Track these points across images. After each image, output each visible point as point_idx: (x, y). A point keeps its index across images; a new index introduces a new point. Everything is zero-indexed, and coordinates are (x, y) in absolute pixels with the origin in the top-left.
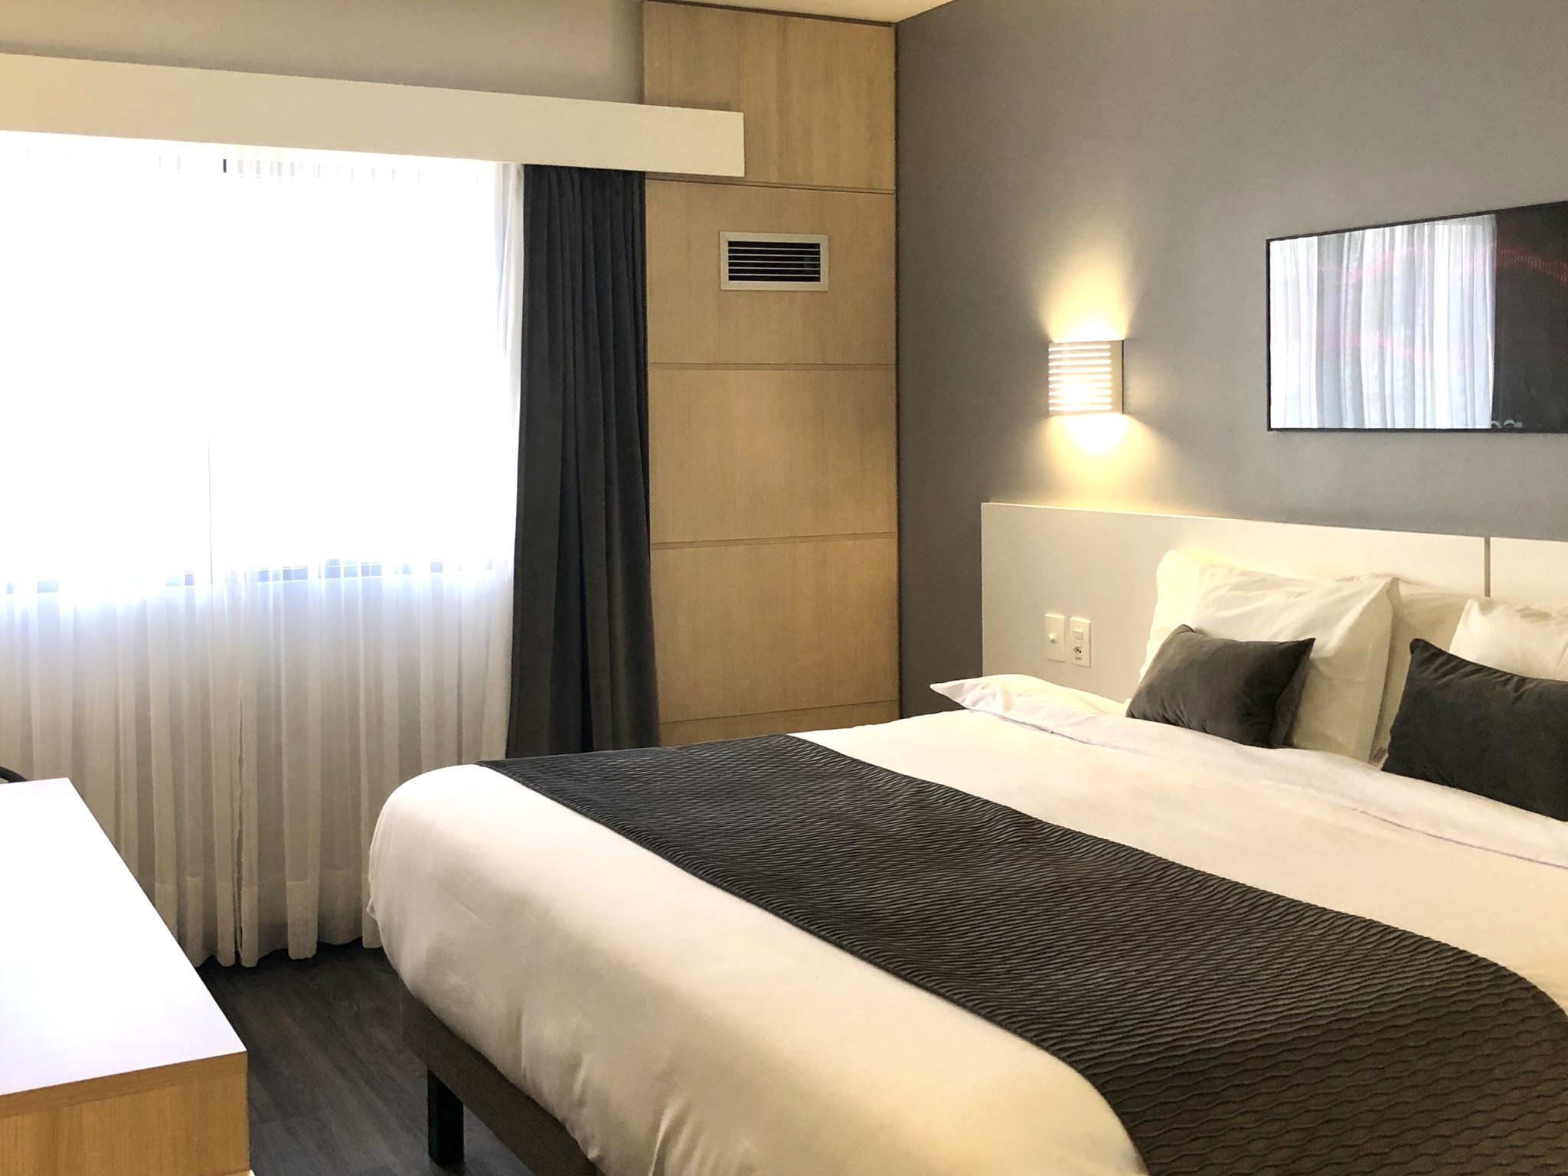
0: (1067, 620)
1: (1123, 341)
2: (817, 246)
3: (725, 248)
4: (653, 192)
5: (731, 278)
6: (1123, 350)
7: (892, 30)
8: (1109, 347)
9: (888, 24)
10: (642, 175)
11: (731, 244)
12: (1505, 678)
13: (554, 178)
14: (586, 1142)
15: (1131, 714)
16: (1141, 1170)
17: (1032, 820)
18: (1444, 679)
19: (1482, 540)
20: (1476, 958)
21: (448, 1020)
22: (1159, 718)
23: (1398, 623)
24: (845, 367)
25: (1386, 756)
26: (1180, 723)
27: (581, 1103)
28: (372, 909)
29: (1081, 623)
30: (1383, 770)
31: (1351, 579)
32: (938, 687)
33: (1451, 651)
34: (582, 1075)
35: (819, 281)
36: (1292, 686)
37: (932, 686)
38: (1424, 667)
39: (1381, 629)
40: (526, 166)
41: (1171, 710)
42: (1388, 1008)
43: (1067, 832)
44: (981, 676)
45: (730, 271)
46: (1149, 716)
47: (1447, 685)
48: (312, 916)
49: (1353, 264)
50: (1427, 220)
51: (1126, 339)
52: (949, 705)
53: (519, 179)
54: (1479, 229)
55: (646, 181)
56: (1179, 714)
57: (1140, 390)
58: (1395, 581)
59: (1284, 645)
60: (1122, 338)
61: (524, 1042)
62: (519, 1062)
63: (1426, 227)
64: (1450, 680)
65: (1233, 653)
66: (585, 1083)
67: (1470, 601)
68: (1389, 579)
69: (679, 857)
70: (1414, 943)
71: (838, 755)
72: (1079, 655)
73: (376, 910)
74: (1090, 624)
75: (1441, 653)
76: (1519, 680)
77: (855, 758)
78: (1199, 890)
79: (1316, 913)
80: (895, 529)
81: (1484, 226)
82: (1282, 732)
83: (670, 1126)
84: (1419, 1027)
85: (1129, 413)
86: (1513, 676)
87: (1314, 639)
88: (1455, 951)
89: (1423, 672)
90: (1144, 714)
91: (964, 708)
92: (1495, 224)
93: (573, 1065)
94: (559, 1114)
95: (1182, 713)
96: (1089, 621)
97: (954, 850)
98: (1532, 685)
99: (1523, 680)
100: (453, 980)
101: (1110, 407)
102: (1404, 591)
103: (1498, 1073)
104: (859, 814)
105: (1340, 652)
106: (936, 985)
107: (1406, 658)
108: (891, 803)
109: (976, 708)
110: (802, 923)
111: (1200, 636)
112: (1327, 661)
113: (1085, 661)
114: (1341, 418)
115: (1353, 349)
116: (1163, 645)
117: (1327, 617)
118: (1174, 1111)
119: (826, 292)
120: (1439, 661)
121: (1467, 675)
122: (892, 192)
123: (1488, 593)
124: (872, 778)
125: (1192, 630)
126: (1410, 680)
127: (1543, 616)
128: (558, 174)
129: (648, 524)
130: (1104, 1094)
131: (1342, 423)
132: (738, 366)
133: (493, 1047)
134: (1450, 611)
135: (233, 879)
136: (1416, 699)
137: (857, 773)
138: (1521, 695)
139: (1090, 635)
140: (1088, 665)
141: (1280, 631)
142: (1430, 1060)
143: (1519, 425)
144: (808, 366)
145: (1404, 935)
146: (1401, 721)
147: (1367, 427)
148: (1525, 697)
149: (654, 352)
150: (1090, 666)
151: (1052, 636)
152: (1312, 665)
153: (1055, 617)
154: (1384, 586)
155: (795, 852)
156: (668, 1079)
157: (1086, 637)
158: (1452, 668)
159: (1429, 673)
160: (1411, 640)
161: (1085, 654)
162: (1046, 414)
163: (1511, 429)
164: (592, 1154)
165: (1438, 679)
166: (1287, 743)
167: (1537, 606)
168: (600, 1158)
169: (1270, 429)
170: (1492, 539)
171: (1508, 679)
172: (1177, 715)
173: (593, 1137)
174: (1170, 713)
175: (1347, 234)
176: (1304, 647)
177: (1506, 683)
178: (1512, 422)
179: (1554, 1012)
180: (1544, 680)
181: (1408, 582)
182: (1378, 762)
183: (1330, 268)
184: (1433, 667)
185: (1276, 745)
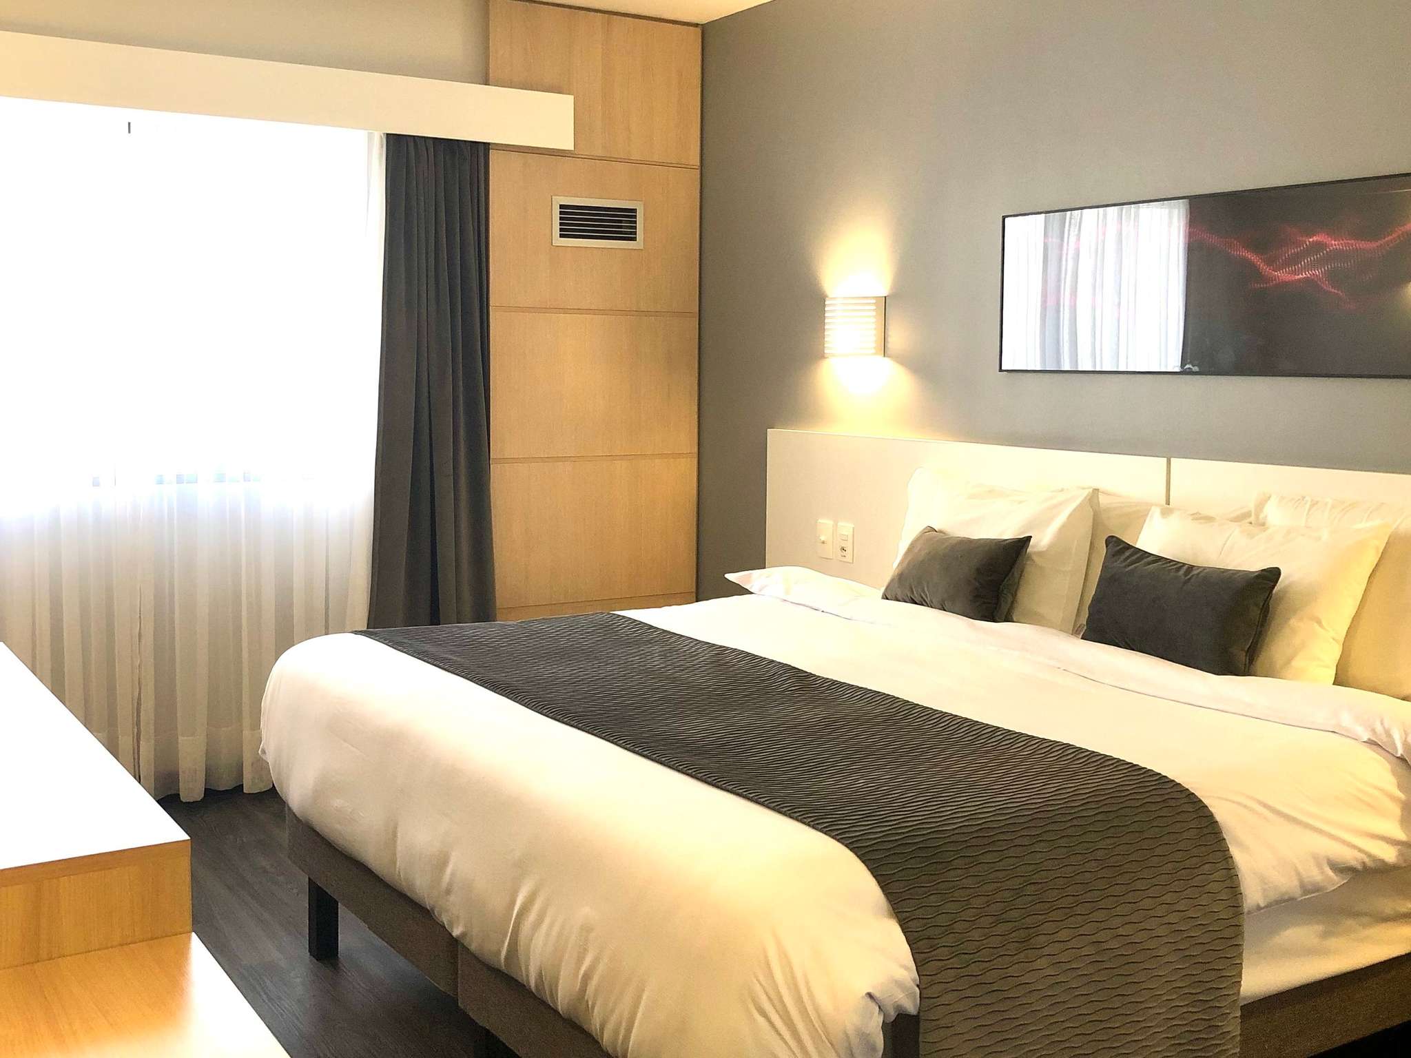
0: (836, 525)
1: (885, 297)
2: (634, 211)
3: (557, 210)
4: (496, 161)
5: (561, 236)
6: (885, 303)
7: (699, 30)
8: (874, 301)
9: (696, 25)
10: (486, 145)
11: (561, 207)
12: (1178, 565)
13: (411, 145)
14: (451, 923)
15: (885, 597)
16: (891, 916)
17: (806, 674)
18: (1133, 566)
19: (1165, 460)
20: (1145, 770)
21: (332, 837)
22: (908, 600)
23: (1097, 522)
24: (657, 313)
25: (1085, 628)
26: (924, 603)
27: (448, 892)
28: (264, 752)
29: (846, 528)
30: (1082, 638)
31: (1062, 490)
32: (730, 577)
33: (1137, 546)
34: (449, 871)
35: (636, 240)
36: (1013, 574)
37: (727, 576)
38: (1115, 558)
39: (1085, 530)
40: (387, 134)
41: (917, 593)
42: (1079, 804)
43: (834, 682)
44: (764, 568)
45: (561, 230)
46: (900, 598)
47: (1132, 572)
48: (201, 767)
49: (1073, 239)
50: (1134, 203)
51: (888, 296)
52: (740, 591)
53: (382, 147)
54: (1176, 212)
55: (491, 151)
56: (924, 597)
57: (899, 338)
58: (1096, 491)
59: (1007, 542)
60: (886, 295)
61: (399, 848)
62: (395, 863)
63: (1133, 210)
64: (1136, 567)
65: (968, 547)
66: (453, 874)
67: (1153, 508)
68: (1091, 490)
69: (527, 700)
70: (1100, 759)
71: (651, 627)
72: (844, 553)
73: (267, 751)
74: (854, 529)
75: (1129, 547)
76: (1189, 568)
77: (665, 629)
78: (936, 724)
79: (1027, 740)
80: (696, 450)
81: (1179, 211)
82: (1005, 608)
83: (523, 903)
84: (1099, 817)
85: (889, 357)
86: (1184, 564)
87: (1031, 537)
88: (1131, 765)
89: (1113, 562)
90: (896, 597)
91: (752, 593)
92: (1188, 206)
93: (441, 862)
94: (428, 903)
95: (927, 598)
96: (853, 526)
97: (746, 696)
98: (1198, 571)
99: (1191, 567)
100: (337, 802)
101: (874, 351)
102: (1103, 500)
103: (1158, 851)
104: (670, 670)
105: (1052, 546)
106: (735, 787)
107: (1102, 550)
108: (695, 662)
109: (762, 593)
110: (628, 746)
111: (941, 534)
112: (1040, 554)
113: (849, 559)
114: (1058, 362)
115: (1071, 306)
116: (912, 542)
117: (1041, 521)
118: (917, 874)
119: (642, 250)
120: (1127, 553)
121: (1149, 564)
122: (697, 167)
123: (1168, 503)
124: (680, 644)
125: (936, 531)
126: (1104, 567)
127: (1209, 519)
128: (415, 142)
129: (489, 443)
130: (863, 862)
131: (1059, 366)
132: (565, 311)
133: (372, 855)
134: (1138, 516)
135: (133, 733)
136: (1109, 582)
137: (667, 641)
138: (1189, 579)
139: (853, 535)
140: (851, 561)
141: (1004, 529)
142: (1108, 841)
143: (1196, 369)
144: (625, 312)
145: (1093, 754)
146: (1096, 600)
147: (1080, 369)
148: (1192, 580)
149: (496, 297)
150: (853, 563)
151: (823, 538)
152: (1029, 558)
153: (826, 523)
154: (1088, 495)
155: (620, 697)
156: (521, 867)
157: (850, 540)
158: (1138, 558)
159: (1118, 564)
160: (1106, 538)
161: (849, 550)
162: (822, 356)
163: (1190, 373)
164: (456, 932)
165: (1125, 567)
166: (1008, 619)
167: (1205, 512)
168: (464, 935)
169: (1001, 370)
170: (1172, 459)
171: (1181, 567)
172: (922, 597)
173: (458, 917)
174: (916, 595)
175: (1069, 213)
176: (1022, 544)
177: (1178, 569)
178: (1190, 366)
179: (1203, 807)
180: (1205, 568)
181: (1106, 493)
182: (1079, 634)
183: (1053, 240)
184: (1123, 557)
185: (999, 620)
